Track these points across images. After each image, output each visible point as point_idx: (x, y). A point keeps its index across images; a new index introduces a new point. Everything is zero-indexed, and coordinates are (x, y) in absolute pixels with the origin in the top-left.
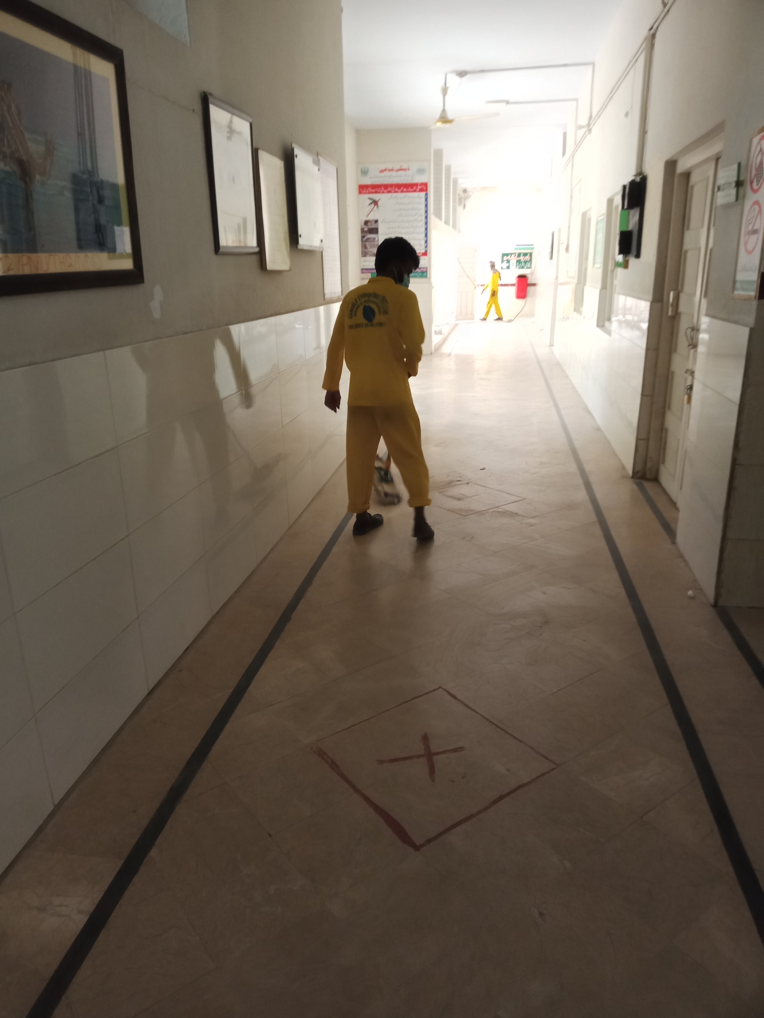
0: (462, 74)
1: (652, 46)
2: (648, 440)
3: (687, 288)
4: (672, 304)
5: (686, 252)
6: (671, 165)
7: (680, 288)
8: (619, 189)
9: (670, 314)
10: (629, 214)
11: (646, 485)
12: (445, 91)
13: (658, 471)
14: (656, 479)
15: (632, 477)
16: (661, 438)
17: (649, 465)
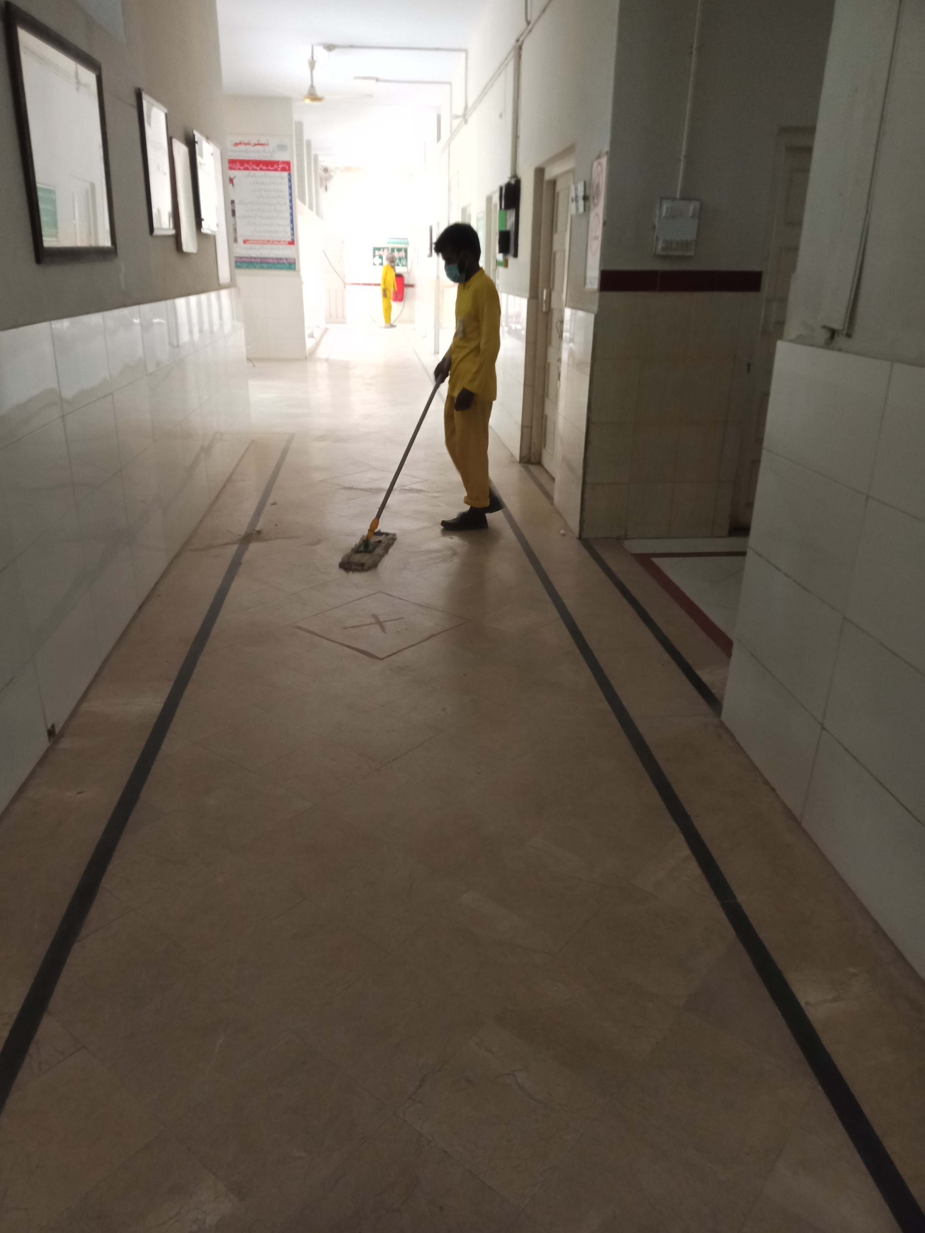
0: (330, 47)
1: (519, 57)
2: (531, 427)
3: (557, 287)
4: (546, 302)
5: (555, 254)
6: (540, 172)
7: (551, 287)
8: (496, 188)
9: (544, 310)
10: (506, 214)
11: (532, 467)
12: (312, 64)
13: (540, 456)
14: (539, 463)
15: (520, 462)
16: (542, 425)
17: (533, 450)
